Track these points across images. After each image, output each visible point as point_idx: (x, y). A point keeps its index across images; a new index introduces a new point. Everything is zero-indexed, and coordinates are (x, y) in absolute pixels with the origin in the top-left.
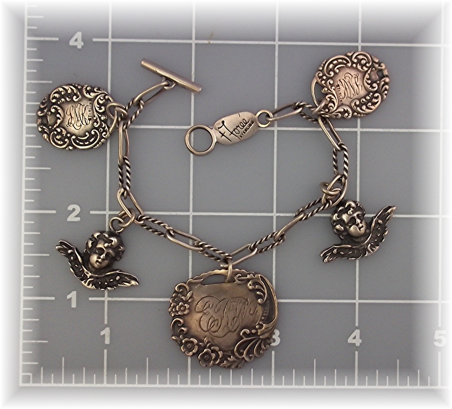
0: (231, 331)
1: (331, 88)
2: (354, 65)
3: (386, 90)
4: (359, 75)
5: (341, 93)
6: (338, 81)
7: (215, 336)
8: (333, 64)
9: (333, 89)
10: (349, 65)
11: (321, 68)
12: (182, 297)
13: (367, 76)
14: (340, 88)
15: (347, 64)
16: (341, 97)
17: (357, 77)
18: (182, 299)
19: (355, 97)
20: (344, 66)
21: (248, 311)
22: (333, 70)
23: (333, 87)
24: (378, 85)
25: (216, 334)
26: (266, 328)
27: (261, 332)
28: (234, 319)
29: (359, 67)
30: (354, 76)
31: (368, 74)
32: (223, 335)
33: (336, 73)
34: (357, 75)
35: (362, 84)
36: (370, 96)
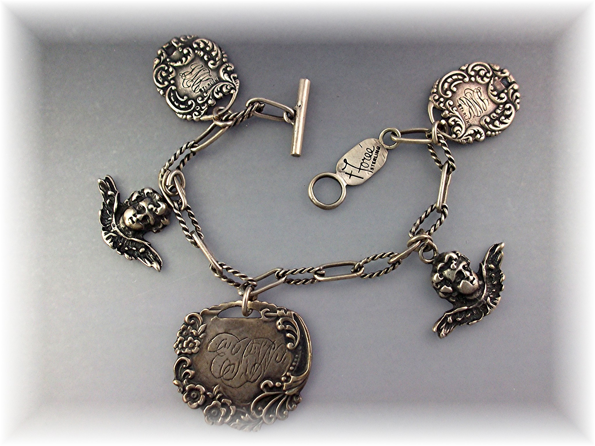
0: (250, 382)
1: (453, 110)
2: (473, 79)
3: (517, 98)
4: (481, 88)
5: (465, 113)
6: (459, 100)
7: (228, 386)
8: (448, 83)
9: (456, 110)
10: (467, 79)
11: (435, 90)
12: (193, 331)
13: (491, 87)
14: (462, 108)
15: (463, 79)
16: (467, 118)
17: (480, 91)
18: (192, 333)
19: (482, 115)
20: (461, 82)
21: (274, 356)
22: (449, 89)
23: (455, 109)
24: (507, 94)
25: (229, 383)
26: (294, 382)
27: (287, 386)
28: (254, 365)
29: (479, 79)
30: (475, 91)
31: (492, 85)
32: (239, 385)
33: (453, 92)
34: (479, 89)
35: (487, 98)
36: (501, 109)
